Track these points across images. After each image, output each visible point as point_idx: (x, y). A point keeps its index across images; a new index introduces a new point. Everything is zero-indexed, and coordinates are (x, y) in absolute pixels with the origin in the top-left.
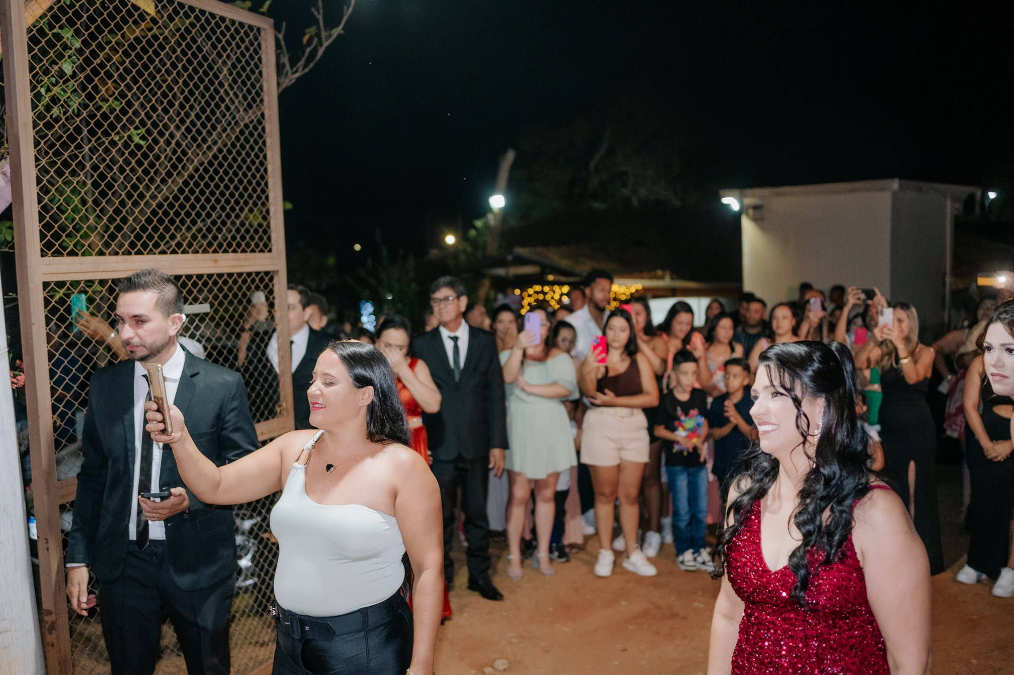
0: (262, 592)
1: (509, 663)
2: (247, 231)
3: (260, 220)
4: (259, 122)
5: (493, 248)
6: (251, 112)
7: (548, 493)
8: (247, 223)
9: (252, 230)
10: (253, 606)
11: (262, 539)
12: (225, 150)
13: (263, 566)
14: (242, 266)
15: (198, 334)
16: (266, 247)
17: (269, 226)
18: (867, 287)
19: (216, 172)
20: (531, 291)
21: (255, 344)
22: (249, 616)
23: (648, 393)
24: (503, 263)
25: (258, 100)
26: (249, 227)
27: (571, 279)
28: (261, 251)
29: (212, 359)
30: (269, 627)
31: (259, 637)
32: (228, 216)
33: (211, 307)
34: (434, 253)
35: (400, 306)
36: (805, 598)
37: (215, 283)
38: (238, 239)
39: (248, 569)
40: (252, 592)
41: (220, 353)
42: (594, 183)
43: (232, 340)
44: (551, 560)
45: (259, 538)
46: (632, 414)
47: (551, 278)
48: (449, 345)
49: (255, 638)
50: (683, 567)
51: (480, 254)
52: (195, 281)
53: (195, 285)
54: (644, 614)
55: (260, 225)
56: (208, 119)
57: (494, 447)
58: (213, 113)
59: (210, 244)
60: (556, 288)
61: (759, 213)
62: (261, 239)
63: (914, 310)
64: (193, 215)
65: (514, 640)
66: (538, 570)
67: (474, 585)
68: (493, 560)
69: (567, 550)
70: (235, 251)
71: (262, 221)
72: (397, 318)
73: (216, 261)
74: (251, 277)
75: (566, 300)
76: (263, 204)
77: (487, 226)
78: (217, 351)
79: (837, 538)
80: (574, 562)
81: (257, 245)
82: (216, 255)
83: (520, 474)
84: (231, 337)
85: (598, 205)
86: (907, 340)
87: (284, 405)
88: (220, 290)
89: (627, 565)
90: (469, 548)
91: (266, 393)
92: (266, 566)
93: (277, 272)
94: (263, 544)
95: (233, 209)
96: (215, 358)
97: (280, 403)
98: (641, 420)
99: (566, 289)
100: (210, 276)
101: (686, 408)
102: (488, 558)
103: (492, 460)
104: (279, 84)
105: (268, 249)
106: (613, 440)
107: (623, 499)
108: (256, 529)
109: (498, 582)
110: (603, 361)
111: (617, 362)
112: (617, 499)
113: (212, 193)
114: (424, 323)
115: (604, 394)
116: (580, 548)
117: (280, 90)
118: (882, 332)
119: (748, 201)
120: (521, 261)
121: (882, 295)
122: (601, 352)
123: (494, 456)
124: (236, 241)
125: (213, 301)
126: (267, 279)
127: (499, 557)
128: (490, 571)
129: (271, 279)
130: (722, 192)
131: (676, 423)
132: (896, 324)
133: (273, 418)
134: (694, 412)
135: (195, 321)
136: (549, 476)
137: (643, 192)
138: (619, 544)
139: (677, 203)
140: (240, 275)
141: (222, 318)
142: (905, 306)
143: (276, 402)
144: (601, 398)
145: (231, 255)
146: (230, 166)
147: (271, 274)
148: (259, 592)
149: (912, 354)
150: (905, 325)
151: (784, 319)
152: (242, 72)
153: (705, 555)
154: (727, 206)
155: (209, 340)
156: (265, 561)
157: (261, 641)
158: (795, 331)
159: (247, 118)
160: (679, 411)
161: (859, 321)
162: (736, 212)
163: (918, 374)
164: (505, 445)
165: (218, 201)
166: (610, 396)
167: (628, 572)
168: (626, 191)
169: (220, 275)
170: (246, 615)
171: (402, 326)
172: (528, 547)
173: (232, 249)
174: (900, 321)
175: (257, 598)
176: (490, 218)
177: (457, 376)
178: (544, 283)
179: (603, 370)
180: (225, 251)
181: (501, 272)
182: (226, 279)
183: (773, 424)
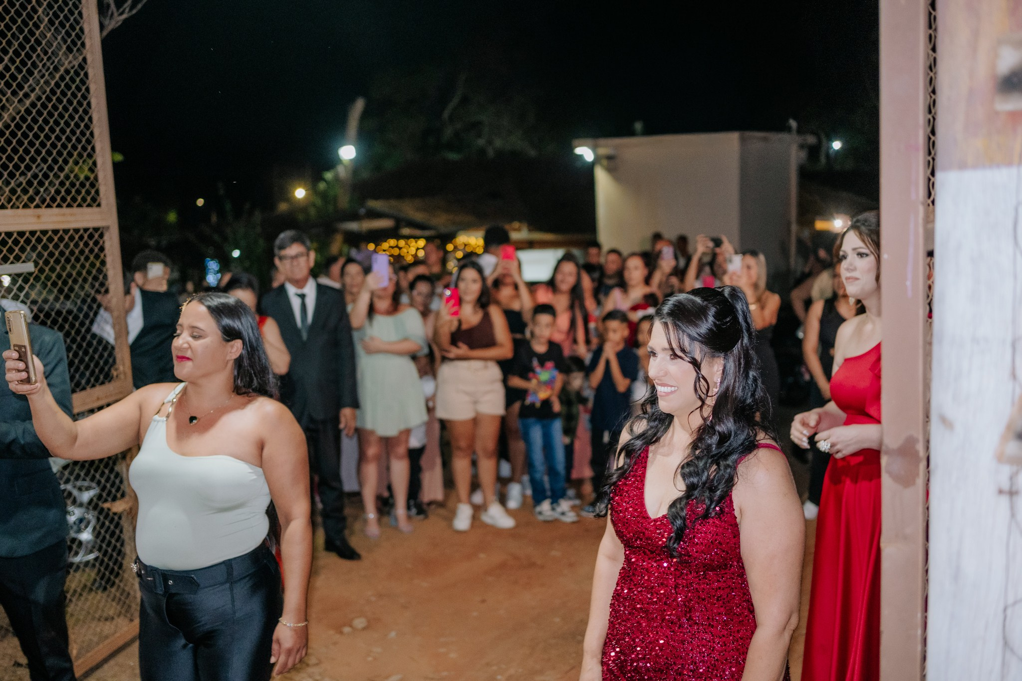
0: (105, 564)
1: (369, 621)
2: (73, 185)
3: (86, 172)
4: (81, 67)
5: (344, 201)
6: (71, 56)
7: (401, 450)
8: (72, 176)
9: (78, 184)
10: (95, 580)
11: (102, 509)
12: (44, 97)
13: (104, 538)
14: (68, 222)
15: (22, 295)
16: (95, 202)
17: (96, 179)
18: (715, 235)
19: (35, 120)
20: (385, 245)
21: (87, 305)
22: (91, 590)
23: (501, 345)
24: (355, 217)
25: (79, 43)
26: (75, 180)
27: (428, 233)
28: (89, 206)
29: (40, 321)
30: (113, 600)
31: (103, 611)
32: (50, 168)
33: (36, 267)
34: (283, 207)
35: (247, 264)
36: (678, 549)
37: (39, 240)
38: (63, 193)
39: (88, 542)
40: (94, 566)
41: (48, 315)
42: (448, 132)
43: (60, 302)
44: (409, 518)
45: (99, 509)
46: (486, 367)
47: (406, 231)
48: (296, 303)
49: (99, 612)
50: (541, 518)
51: (331, 208)
52: (15, 238)
53: (16, 242)
54: (503, 566)
55: (87, 178)
56: (23, 63)
57: (344, 406)
58: (29, 57)
59: (31, 199)
60: (412, 242)
61: (611, 163)
62: (88, 192)
63: (762, 257)
64: (11, 168)
65: (373, 599)
66: (396, 528)
67: (330, 546)
68: (350, 520)
69: (425, 507)
70: (59, 206)
71: (89, 174)
72: (245, 277)
73: (39, 217)
74: (79, 234)
75: (421, 254)
76: (90, 156)
77: (337, 178)
78: (44, 313)
79: (718, 493)
80: (433, 518)
81: (84, 199)
82: (38, 211)
83: (372, 432)
84: (59, 298)
85: (453, 156)
86: (755, 286)
87: (121, 368)
88: (45, 247)
89: (486, 518)
90: (324, 509)
91: (101, 356)
92: (108, 537)
93: (108, 228)
94: (104, 514)
95: (55, 161)
96: (42, 320)
97: (116, 366)
98: (495, 372)
99: (422, 243)
100: (33, 233)
101: (543, 359)
102: (343, 519)
103: (343, 420)
104: (102, 27)
105: (97, 203)
106: (467, 393)
107: (480, 453)
108: (95, 499)
109: (354, 542)
110: (456, 313)
111: (470, 315)
112: (474, 452)
113: (32, 144)
114: (271, 280)
115: (458, 347)
116: (441, 505)
117: (105, 33)
118: (731, 279)
119: (602, 151)
120: (374, 215)
121: (730, 242)
122: (454, 305)
123: (345, 416)
124: (61, 195)
125: (38, 260)
126: (96, 236)
127: (356, 518)
128: (347, 532)
129: (101, 236)
130: (575, 142)
131: (531, 375)
132: (745, 270)
133: (110, 381)
134: (550, 364)
135: (18, 281)
136: (401, 433)
137: (498, 143)
138: (478, 498)
139: (533, 153)
140: (66, 231)
141: (48, 278)
142: (754, 254)
143: (112, 366)
144: (454, 352)
145: (55, 210)
146: (51, 115)
147: (101, 230)
148: (101, 564)
149: (759, 300)
150: (754, 272)
151: (635, 270)
152: (59, 13)
153: (565, 505)
154: (580, 157)
155: (34, 302)
156: (106, 532)
157: (105, 615)
158: (647, 281)
159: (68, 62)
160: (535, 363)
161: (707, 269)
162: (588, 163)
163: (764, 320)
164: (355, 404)
165: (38, 152)
166: (463, 349)
167: (486, 526)
168: (481, 142)
169: (44, 232)
170: (87, 590)
171: (250, 285)
172: (385, 504)
173: (56, 204)
174: (749, 267)
175: (99, 570)
176: (341, 171)
177: (305, 336)
178: (398, 237)
179: (455, 324)
180: (49, 206)
181: (353, 226)
182: (50, 236)
183: (672, 386)
